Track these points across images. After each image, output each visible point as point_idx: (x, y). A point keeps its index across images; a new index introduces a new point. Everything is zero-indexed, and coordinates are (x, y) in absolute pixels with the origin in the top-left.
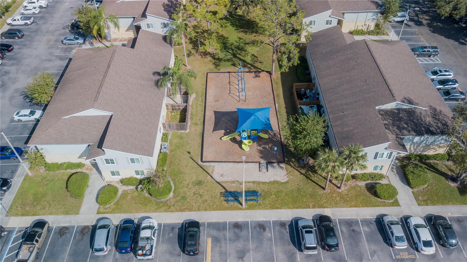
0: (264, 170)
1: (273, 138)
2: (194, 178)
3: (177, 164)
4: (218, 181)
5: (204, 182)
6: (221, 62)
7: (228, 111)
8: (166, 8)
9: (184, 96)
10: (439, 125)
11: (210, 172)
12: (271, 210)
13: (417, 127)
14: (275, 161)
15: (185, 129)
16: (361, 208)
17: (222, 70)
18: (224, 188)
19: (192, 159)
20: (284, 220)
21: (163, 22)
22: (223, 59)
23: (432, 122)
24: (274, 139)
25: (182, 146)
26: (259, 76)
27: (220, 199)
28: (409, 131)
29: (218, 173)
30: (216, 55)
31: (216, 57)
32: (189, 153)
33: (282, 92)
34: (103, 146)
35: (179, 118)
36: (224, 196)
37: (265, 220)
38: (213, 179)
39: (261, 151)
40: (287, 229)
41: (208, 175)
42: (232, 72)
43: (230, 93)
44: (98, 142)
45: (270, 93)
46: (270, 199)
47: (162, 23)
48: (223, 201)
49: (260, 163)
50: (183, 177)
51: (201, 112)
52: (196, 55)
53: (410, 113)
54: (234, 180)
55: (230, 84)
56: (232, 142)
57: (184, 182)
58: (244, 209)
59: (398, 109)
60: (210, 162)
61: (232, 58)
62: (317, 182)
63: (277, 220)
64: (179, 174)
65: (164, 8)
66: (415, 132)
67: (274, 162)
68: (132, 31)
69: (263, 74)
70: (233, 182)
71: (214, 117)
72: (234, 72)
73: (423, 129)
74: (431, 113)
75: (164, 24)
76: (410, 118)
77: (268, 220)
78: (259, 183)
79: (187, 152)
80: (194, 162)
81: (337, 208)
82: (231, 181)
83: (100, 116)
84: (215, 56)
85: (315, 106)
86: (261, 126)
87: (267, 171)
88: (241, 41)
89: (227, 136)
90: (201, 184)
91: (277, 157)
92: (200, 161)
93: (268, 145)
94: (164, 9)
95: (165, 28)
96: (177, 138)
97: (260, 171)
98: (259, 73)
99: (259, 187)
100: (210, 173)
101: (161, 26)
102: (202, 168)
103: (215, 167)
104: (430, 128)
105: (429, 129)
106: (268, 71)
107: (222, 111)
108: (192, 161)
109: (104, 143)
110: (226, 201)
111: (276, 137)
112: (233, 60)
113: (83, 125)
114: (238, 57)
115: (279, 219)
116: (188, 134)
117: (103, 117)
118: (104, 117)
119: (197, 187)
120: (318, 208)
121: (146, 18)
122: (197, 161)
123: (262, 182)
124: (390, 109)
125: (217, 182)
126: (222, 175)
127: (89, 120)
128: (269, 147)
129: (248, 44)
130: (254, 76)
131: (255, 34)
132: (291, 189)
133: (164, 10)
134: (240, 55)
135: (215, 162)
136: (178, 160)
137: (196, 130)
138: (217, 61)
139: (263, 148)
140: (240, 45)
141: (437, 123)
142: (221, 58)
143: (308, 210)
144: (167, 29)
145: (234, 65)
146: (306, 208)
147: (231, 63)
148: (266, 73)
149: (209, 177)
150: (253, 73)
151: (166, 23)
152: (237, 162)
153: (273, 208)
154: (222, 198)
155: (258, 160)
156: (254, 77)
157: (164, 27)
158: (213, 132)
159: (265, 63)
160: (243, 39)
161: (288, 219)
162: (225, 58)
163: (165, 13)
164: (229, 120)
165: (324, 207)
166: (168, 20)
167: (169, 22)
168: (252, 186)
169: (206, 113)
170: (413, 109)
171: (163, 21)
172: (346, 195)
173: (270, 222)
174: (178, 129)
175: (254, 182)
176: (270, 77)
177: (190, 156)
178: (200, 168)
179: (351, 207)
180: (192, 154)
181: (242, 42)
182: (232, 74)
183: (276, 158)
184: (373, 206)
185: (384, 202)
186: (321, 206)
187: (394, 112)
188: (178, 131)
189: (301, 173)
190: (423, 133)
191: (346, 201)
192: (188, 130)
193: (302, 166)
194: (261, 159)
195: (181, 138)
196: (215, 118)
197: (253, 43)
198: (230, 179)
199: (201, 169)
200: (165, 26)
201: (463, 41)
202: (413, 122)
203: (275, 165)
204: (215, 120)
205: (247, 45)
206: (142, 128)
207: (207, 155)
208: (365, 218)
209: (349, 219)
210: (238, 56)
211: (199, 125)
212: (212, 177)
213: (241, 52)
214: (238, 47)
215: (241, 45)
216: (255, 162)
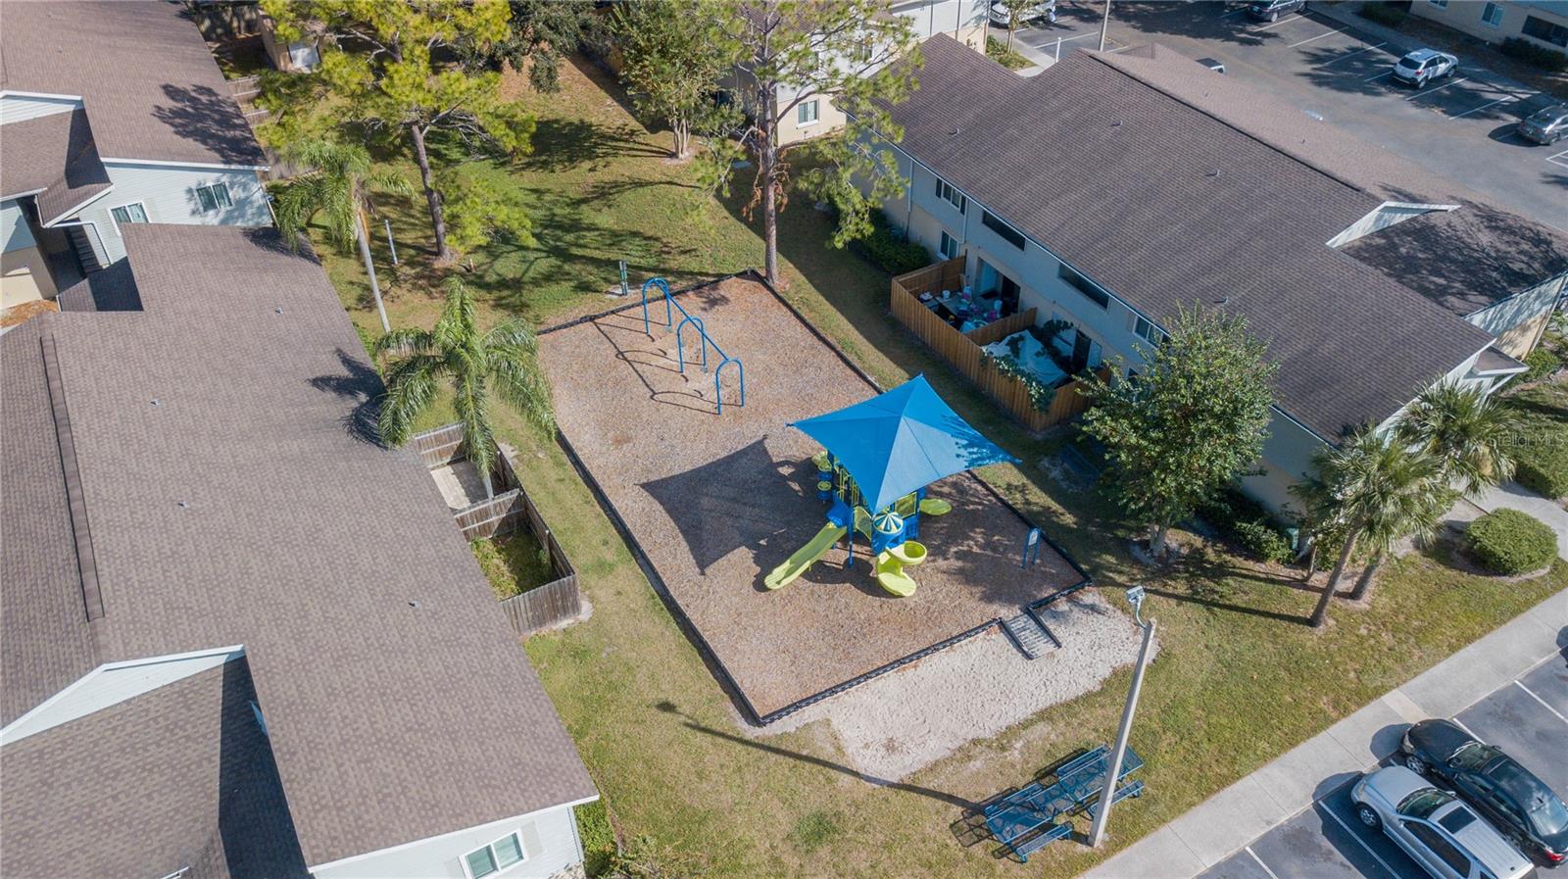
0: (1043, 647)
1: (963, 504)
2: (784, 821)
3: (645, 783)
4: (895, 780)
5: (837, 815)
6: (525, 292)
7: (701, 463)
8: (182, 125)
9: (461, 467)
10: (1525, 246)
11: (827, 752)
12: (1208, 802)
13: (1473, 273)
14: (1052, 591)
15: (576, 608)
16: (1487, 637)
17: (552, 322)
18: (950, 798)
19: (705, 730)
20: (1290, 821)
21: (194, 187)
22: (526, 279)
23: (1503, 247)
24: (971, 507)
25: (612, 687)
26: (724, 300)
27: (969, 857)
28: (1462, 295)
29: (867, 746)
30: (486, 271)
31: (487, 279)
32: (667, 707)
33: (850, 326)
34: (305, 853)
35: (504, 568)
36: (980, 838)
37: (1220, 858)
38: (869, 779)
39: (961, 571)
40: (1331, 852)
41: (833, 773)
42: (604, 315)
43: (655, 394)
44: (219, 845)
45: (812, 347)
46: (1167, 757)
47: (190, 191)
48: (993, 860)
49: (1003, 626)
50: (722, 834)
51: (587, 507)
52: (399, 292)
53: (1422, 232)
54: (957, 744)
55: (626, 359)
56: (817, 581)
57: (751, 857)
58: (1106, 854)
59: (1382, 233)
60: (796, 706)
61: (560, 267)
62: (1261, 609)
63: (1263, 833)
64: (695, 827)
65: (172, 125)
66: (1481, 294)
67: (1052, 599)
68: (26, 270)
69: (731, 288)
70: (964, 754)
71: (657, 506)
72: (613, 312)
73: (1494, 274)
74: (1477, 216)
75: (203, 191)
76: (1435, 252)
77: (1231, 853)
78: (1069, 708)
79: (654, 710)
80: (721, 740)
81: (1416, 675)
82: (948, 753)
83: (157, 693)
84: (481, 277)
85: (1026, 333)
86: (958, 456)
87: (1059, 645)
88: (548, 197)
89: (787, 565)
90: (835, 831)
91: (1044, 573)
92: (745, 726)
93: (969, 538)
94: (173, 129)
95: (211, 212)
96: (560, 662)
97: (1029, 657)
98: (715, 289)
99: (1081, 725)
100: (833, 760)
101: (192, 206)
102: (777, 751)
103: (834, 722)
104: (1510, 265)
105: (1509, 268)
106: (745, 272)
107: (676, 472)
108: (709, 738)
109: (299, 831)
110: (1001, 854)
111: (972, 495)
112: (568, 274)
113: (68, 786)
114: (583, 257)
115: (1269, 823)
116: (597, 624)
117: (181, 693)
118: (182, 691)
119: (824, 851)
120: (1360, 705)
121: (104, 179)
122: (734, 729)
123: (1076, 701)
124: (1360, 239)
125: (891, 785)
126: (890, 747)
127: (96, 744)
128: (981, 547)
129: (584, 201)
130: (703, 305)
131: (587, 165)
132: (1204, 675)
133: (177, 133)
134: (585, 246)
135: (815, 698)
136: (639, 767)
137: (619, 593)
138: (505, 293)
139: (959, 556)
140: (554, 215)
141: (1517, 244)
142: (512, 276)
143: (1334, 729)
144: (221, 216)
145: (584, 287)
146: (1323, 728)
147: (567, 286)
148: (739, 280)
149: (845, 780)
150: (690, 293)
151: (210, 184)
152: (910, 658)
153: (1211, 792)
154: (978, 850)
155: (983, 614)
156: (705, 309)
157: (205, 210)
158: (703, 574)
159: (706, 252)
160: (549, 191)
161: (1300, 810)
162: (531, 274)
163: (190, 143)
164: (734, 500)
165: (1379, 692)
166: (222, 166)
167: (225, 179)
168: (1053, 736)
169: (616, 505)
170: (1422, 218)
171: (193, 180)
172: (1396, 613)
173: (1243, 854)
174: (539, 621)
175: (1045, 715)
176: (766, 291)
177: (682, 719)
178: (773, 757)
179: (1453, 649)
180: (686, 708)
181: (555, 203)
182: (608, 320)
183: (1046, 578)
184: (1515, 614)
185: (1530, 581)
186: (1365, 696)
187: (1378, 247)
188: (545, 630)
189: (1180, 599)
190: (1504, 288)
191: (1421, 635)
192: (586, 610)
193: (1159, 570)
194: (995, 607)
195: (579, 654)
196: (669, 512)
197: (603, 194)
198: (935, 748)
199: (781, 758)
200: (208, 198)
201: (1243, 35)
202: (1453, 261)
203: (1063, 606)
204: (676, 520)
205: (584, 207)
206: (447, 668)
207: (764, 684)
208: (1532, 667)
209: (1489, 698)
210: (575, 251)
211: (620, 569)
212: (856, 774)
213: (578, 237)
214: (551, 220)
215: (557, 211)
216: (982, 627)
